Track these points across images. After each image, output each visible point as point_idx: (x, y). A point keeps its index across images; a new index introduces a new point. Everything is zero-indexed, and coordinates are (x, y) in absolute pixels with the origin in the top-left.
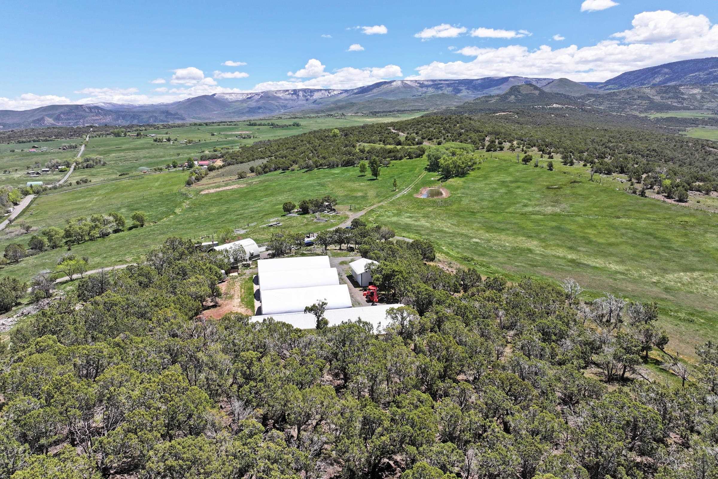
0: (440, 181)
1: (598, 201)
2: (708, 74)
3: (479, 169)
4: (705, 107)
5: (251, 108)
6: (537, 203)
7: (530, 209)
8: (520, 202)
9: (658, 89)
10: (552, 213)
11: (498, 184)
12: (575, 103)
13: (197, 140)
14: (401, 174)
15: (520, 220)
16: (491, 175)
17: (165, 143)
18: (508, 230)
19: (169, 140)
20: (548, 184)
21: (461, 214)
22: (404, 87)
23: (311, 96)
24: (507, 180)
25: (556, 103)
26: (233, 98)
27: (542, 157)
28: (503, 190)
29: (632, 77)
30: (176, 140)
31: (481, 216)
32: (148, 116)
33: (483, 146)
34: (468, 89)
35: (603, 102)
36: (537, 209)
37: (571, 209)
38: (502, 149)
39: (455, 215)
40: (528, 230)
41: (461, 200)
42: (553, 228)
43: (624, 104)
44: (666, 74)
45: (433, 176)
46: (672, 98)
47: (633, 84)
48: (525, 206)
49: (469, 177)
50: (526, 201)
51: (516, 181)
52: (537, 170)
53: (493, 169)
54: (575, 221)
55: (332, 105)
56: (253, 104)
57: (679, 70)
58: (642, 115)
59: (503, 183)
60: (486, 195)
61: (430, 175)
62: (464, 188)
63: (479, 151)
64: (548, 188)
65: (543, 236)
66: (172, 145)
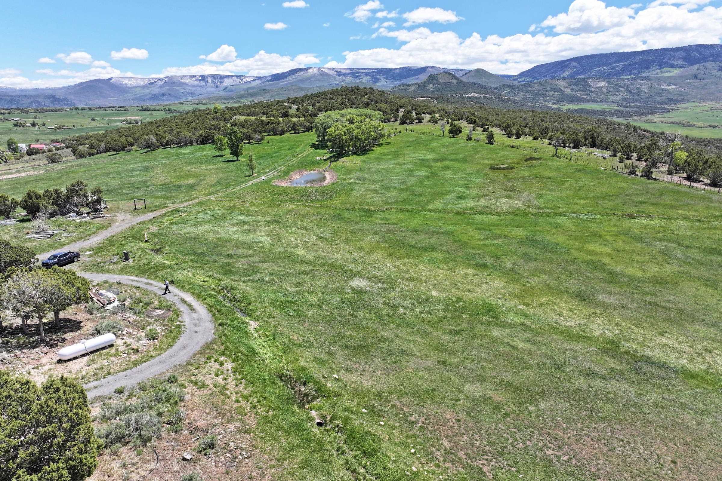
0: (329, 161)
1: (581, 188)
2: (611, 69)
3: (388, 144)
4: (610, 100)
5: (153, 95)
6: (481, 193)
7: (471, 203)
8: (451, 192)
9: (568, 81)
10: (511, 210)
11: (414, 164)
12: (493, 93)
13: (71, 126)
14: (276, 152)
15: (456, 224)
16: (405, 152)
17: (28, 128)
18: (434, 249)
19: (33, 125)
20: (491, 162)
21: (346, 215)
22: (321, 75)
23: (221, 83)
24: (429, 157)
25: (474, 92)
26: (133, 83)
27: (474, 130)
28: (423, 173)
29: (543, 70)
30: (44, 125)
31: (382, 219)
32: (29, 101)
33: (396, 117)
34: (386, 78)
35: (518, 93)
36: (483, 202)
37: (541, 202)
38: (420, 121)
39: (333, 218)
40: (474, 248)
41: (352, 190)
42: (522, 242)
43: (537, 95)
44: (575, 67)
45: (319, 155)
46: (581, 91)
47: (545, 76)
48: (461, 197)
49: (372, 155)
50: (461, 190)
51: (442, 160)
52: (471, 143)
53: (408, 144)
54: (558, 226)
55: (243, 92)
56: (156, 90)
57: (586, 64)
58: (555, 106)
59: (423, 163)
60: (395, 181)
61: (315, 153)
62: (361, 171)
63: (391, 123)
64: (493, 168)
65: (509, 264)
66: (37, 131)
